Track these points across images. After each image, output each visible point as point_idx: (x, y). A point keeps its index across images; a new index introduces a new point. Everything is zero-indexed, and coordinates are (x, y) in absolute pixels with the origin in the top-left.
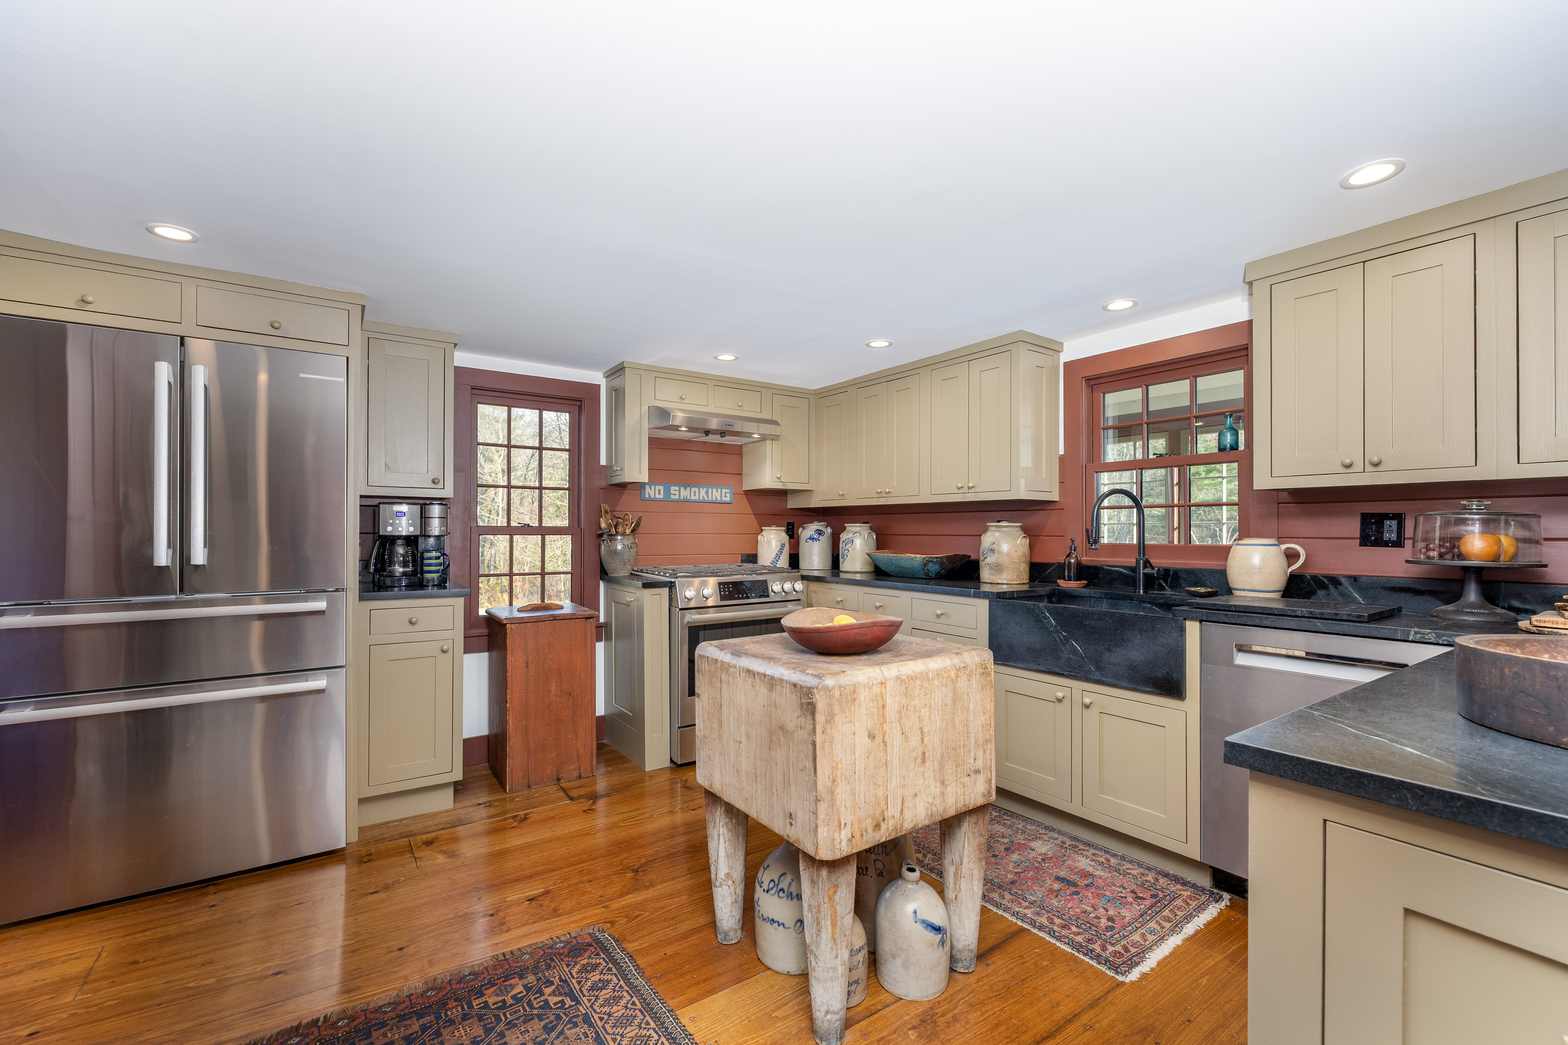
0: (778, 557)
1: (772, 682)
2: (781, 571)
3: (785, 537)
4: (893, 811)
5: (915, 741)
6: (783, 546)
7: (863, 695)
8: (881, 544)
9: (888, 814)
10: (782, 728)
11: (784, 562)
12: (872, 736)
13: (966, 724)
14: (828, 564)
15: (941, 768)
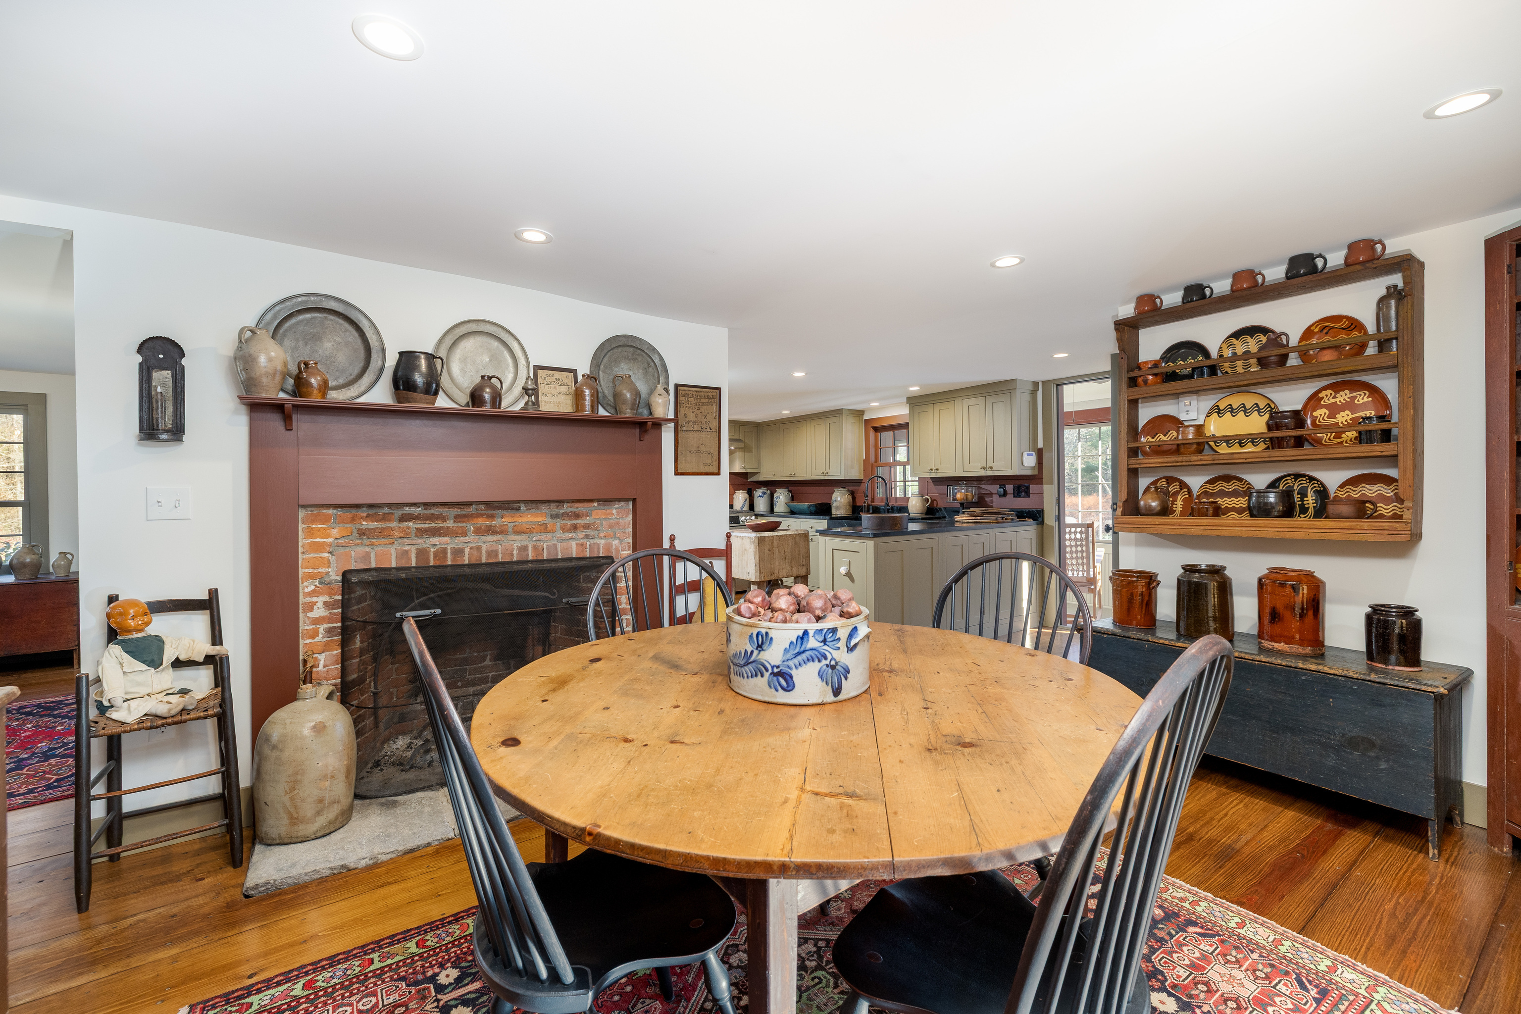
0: (743, 506)
1: (743, 538)
2: (746, 512)
3: (747, 495)
4: (776, 571)
5: (783, 554)
6: (746, 500)
7: (767, 539)
8: (793, 499)
9: (775, 572)
10: (746, 550)
11: (746, 508)
12: (769, 550)
13: (799, 551)
14: (769, 510)
15: (791, 562)
